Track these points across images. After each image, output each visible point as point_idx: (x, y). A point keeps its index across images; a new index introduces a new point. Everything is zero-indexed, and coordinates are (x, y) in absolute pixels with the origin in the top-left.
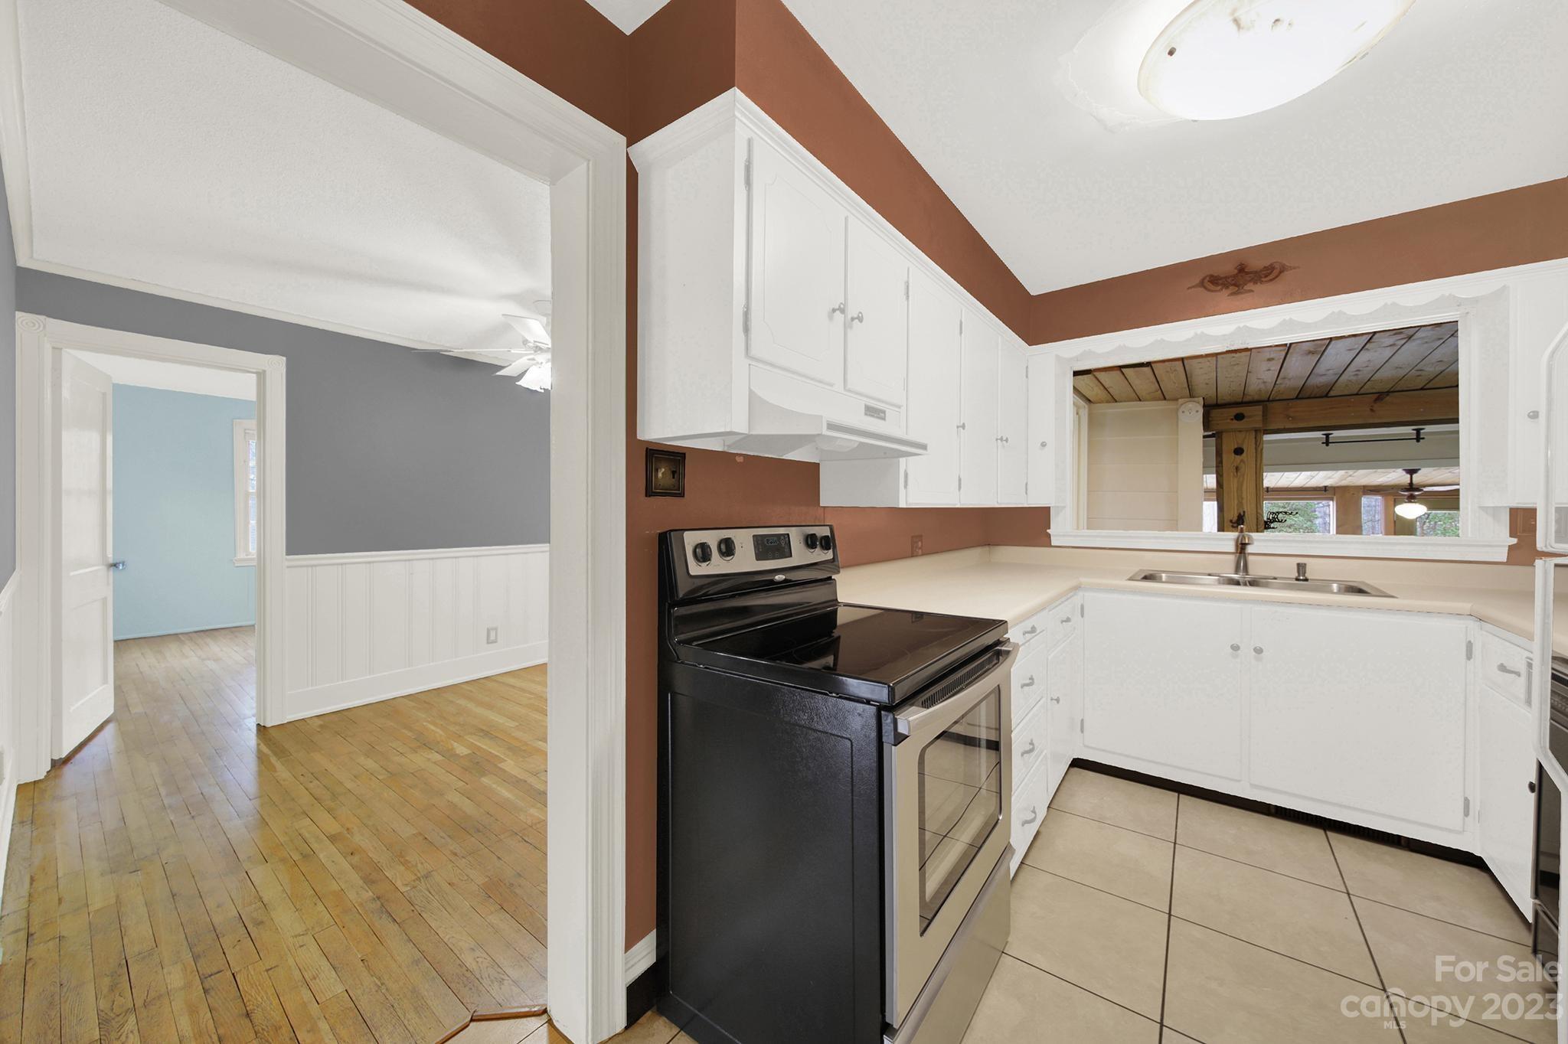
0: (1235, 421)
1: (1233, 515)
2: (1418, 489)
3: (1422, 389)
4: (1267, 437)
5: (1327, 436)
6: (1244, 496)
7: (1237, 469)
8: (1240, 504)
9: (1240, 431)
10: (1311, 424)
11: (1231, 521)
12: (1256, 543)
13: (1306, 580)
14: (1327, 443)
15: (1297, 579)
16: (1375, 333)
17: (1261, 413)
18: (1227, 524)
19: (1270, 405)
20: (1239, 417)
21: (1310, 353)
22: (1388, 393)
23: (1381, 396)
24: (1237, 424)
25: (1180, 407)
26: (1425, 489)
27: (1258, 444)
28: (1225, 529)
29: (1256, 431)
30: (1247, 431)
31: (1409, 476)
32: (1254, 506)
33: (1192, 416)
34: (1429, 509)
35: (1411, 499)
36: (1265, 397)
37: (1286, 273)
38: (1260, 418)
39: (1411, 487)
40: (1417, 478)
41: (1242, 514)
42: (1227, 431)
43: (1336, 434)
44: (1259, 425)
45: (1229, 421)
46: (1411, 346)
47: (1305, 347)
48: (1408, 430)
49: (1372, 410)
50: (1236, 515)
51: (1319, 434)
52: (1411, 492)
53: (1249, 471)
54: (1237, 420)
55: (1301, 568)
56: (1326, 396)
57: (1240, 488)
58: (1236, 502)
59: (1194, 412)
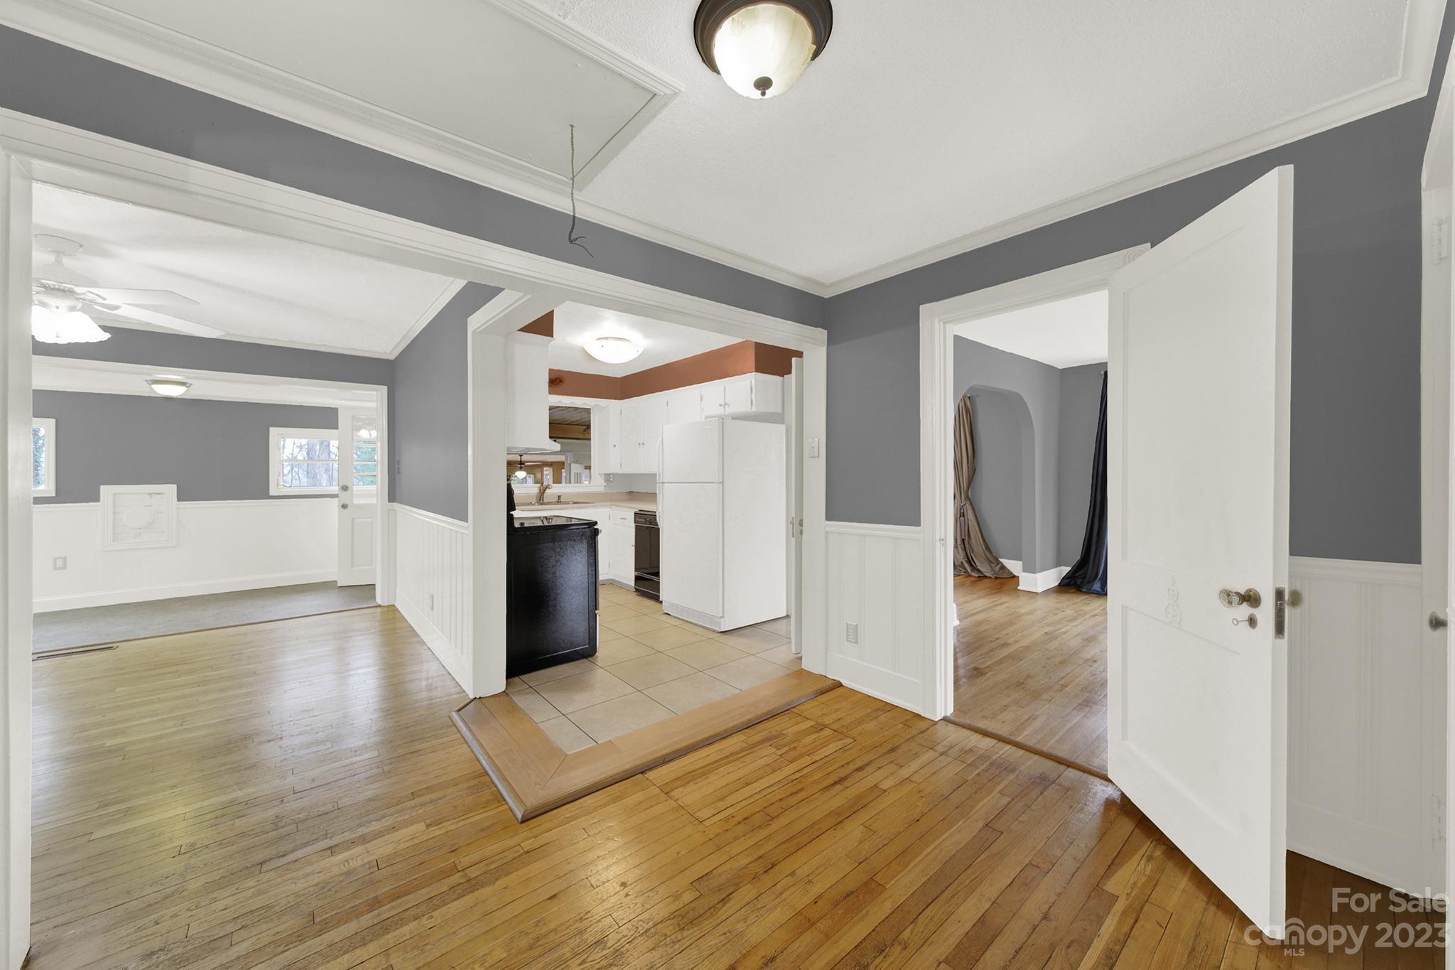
55: (559, 497)
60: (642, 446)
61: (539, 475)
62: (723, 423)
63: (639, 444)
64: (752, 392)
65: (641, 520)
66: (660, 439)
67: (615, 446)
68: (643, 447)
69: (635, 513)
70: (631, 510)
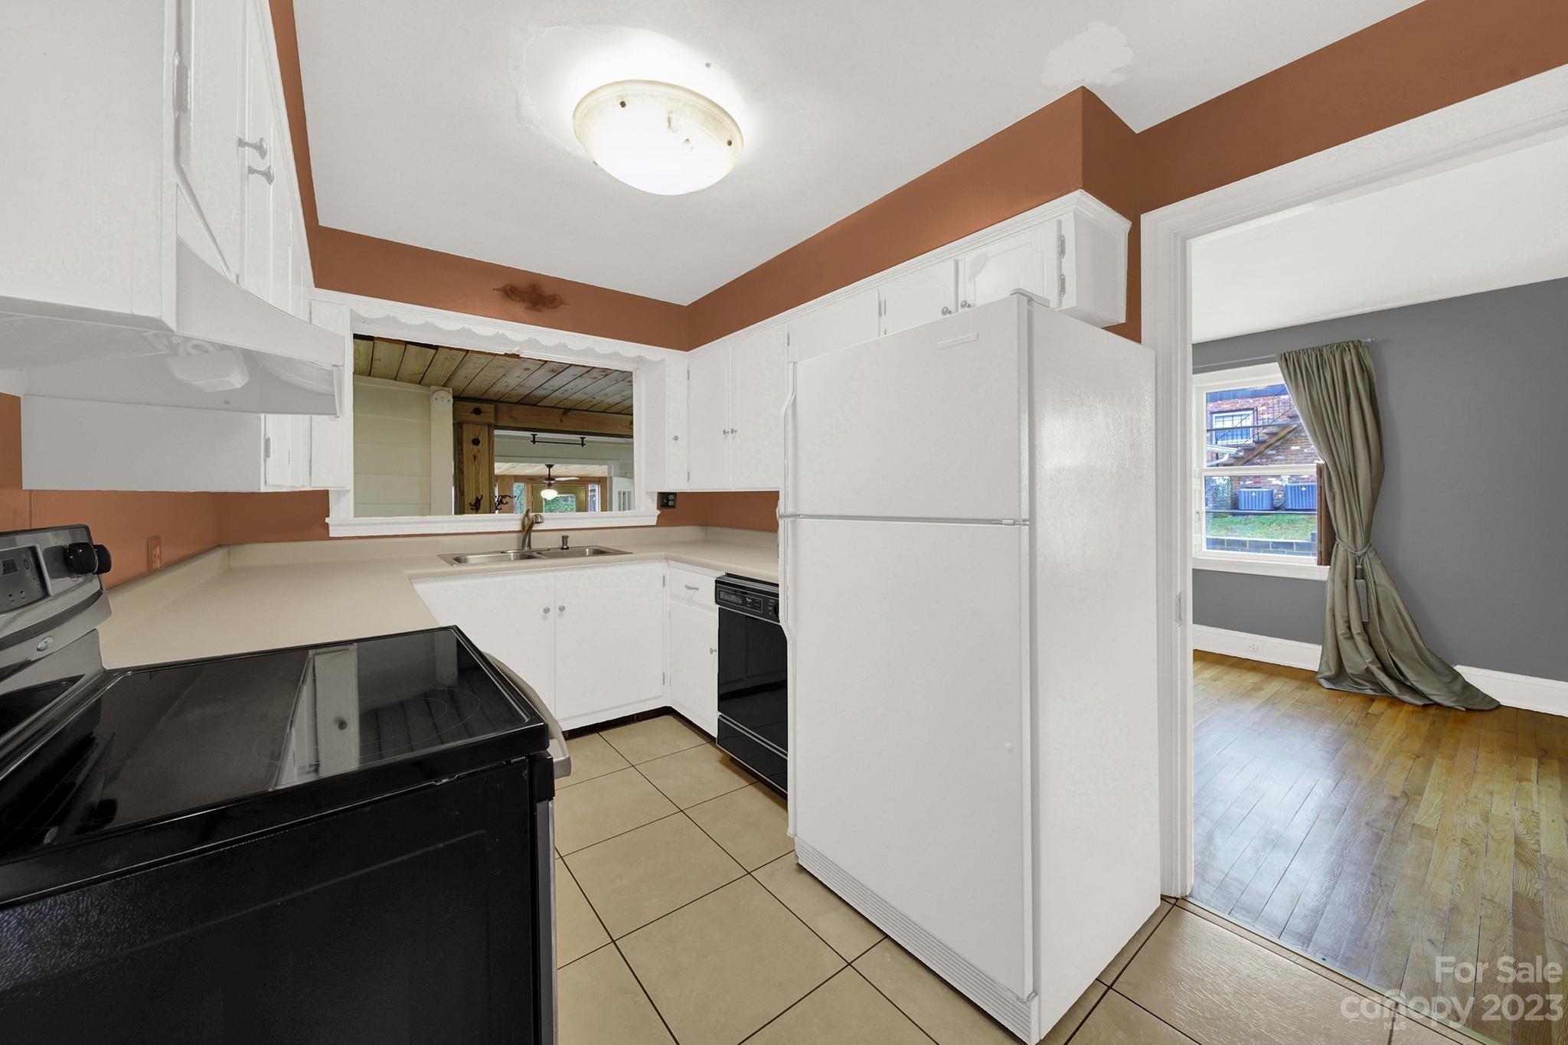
0: (474, 414)
1: (470, 498)
2: (553, 480)
3: (586, 410)
4: (497, 432)
5: (534, 435)
6: (480, 481)
7: (475, 457)
8: (477, 488)
9: (477, 424)
10: (520, 425)
11: (470, 504)
12: (545, 522)
13: (568, 548)
14: (534, 441)
15: (562, 549)
16: (594, 368)
17: (493, 411)
18: (467, 507)
19: (499, 405)
20: (477, 411)
21: (553, 371)
22: (570, 409)
23: (566, 411)
24: (474, 417)
25: (433, 394)
26: (557, 479)
27: (490, 437)
28: (466, 512)
29: (489, 425)
30: (483, 424)
31: (548, 469)
32: (487, 490)
33: (443, 406)
34: (559, 493)
35: (550, 486)
36: (496, 398)
37: (562, 306)
38: (492, 415)
39: (550, 478)
40: (555, 471)
41: (479, 498)
42: (468, 423)
43: (540, 435)
44: (492, 421)
45: (469, 413)
46: (604, 382)
47: (552, 366)
48: (577, 438)
49: (561, 421)
50: (474, 498)
51: (528, 434)
52: (549, 481)
53: (483, 458)
54: (475, 413)
55: (565, 539)
56: (535, 405)
57: (477, 475)
58: (474, 486)
59: (446, 401)
60: (731, 435)
61: (582, 495)
62: (1030, 314)
63: (725, 432)
64: (1062, 252)
65: (733, 598)
66: (789, 398)
67: (676, 438)
68: (734, 438)
69: (716, 581)
70: (708, 571)
